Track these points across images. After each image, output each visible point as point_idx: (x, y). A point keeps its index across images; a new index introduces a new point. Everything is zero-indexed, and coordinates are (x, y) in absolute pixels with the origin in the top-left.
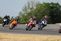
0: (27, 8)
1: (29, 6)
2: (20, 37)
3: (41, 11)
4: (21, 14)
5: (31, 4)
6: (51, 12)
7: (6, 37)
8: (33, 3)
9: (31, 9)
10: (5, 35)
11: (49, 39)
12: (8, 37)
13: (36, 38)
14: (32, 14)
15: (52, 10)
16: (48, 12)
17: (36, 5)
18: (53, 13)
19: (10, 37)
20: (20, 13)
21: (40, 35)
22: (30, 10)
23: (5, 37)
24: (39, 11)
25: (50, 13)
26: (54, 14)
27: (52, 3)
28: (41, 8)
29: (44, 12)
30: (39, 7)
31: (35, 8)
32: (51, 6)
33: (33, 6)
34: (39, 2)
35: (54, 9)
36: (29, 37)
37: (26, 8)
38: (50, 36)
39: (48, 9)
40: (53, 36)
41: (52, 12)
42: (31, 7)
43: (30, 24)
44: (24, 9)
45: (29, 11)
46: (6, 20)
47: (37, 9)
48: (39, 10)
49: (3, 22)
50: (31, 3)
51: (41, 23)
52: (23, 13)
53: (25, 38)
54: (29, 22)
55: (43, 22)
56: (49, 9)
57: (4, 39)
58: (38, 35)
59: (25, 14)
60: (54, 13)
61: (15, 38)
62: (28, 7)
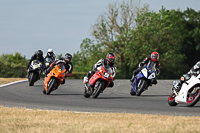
0: (108, 28)
1: (113, 21)
2: (85, 121)
3: (155, 38)
4: (87, 46)
5: (119, 15)
6: (186, 39)
7: (40, 122)
8: (126, 9)
9: (121, 30)
10: (38, 114)
11: (180, 127)
12: (47, 122)
13: (139, 126)
14: (123, 46)
15: (190, 33)
16: (175, 42)
17: (138, 16)
18: (194, 42)
19: (53, 121)
20: (86, 43)
21: (151, 116)
22: (118, 34)
23: (35, 122)
24: (147, 37)
25: (185, 43)
26: (197, 48)
27: (190, 12)
28: (152, 27)
29: (163, 40)
30: (148, 24)
31: (133, 26)
32: (187, 19)
33: (128, 20)
34: (146, 7)
35: (196, 30)
36: (115, 121)
37: (104, 26)
38: (184, 118)
39: (175, 32)
40: (193, 118)
41: (191, 39)
42: (120, 23)
43: (95, 77)
44: (99, 31)
45: (114, 36)
46: (39, 65)
47: (140, 30)
48: (146, 35)
49: (30, 72)
50: (120, 10)
51: (139, 76)
52: (96, 43)
53: (101, 124)
54: (93, 73)
55: (145, 72)
56: (181, 31)
57: (32, 129)
58: (145, 116)
59: (102, 48)
60: (195, 44)
61: (68, 123)
62: (111, 24)
